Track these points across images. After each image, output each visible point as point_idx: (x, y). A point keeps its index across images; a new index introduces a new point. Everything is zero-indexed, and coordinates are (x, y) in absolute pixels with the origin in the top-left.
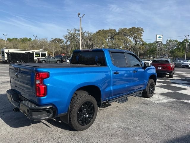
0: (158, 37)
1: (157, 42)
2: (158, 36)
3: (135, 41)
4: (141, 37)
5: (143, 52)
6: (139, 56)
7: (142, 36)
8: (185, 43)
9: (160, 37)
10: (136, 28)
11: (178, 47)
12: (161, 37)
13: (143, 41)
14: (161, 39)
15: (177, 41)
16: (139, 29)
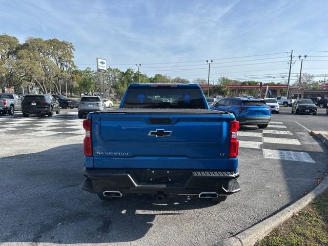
0: (101, 62)
1: (99, 70)
2: (100, 60)
3: (59, 64)
4: (72, 59)
5: (78, 86)
6: (62, 91)
7: (73, 57)
8: (129, 74)
9: (102, 63)
10: (61, 41)
11: (121, 79)
12: (104, 63)
13: (75, 67)
14: (104, 65)
15: (119, 71)
16: (67, 45)
